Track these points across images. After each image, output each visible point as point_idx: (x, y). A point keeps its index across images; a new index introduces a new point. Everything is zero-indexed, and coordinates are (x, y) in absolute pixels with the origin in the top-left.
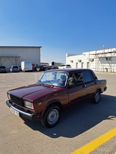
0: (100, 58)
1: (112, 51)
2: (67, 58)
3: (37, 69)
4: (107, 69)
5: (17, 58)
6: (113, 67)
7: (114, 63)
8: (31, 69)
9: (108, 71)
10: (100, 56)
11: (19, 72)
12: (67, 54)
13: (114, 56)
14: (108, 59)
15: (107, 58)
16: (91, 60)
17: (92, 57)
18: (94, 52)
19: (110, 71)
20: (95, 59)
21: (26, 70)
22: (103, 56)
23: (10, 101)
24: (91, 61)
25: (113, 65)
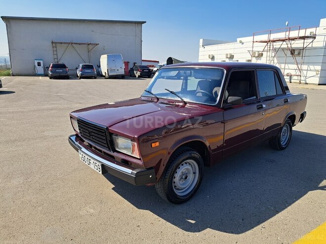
0: (276, 50)
1: (308, 34)
2: (201, 49)
3: (135, 72)
4: (291, 76)
5: (90, 47)
6: (305, 72)
7: (308, 63)
8: (122, 72)
9: (292, 81)
10: (277, 45)
11: (95, 78)
12: (201, 41)
13: (310, 46)
14: (296, 53)
15: (293, 52)
16: (257, 55)
17: (260, 47)
18: (265, 37)
19: (298, 81)
20: (265, 54)
21: (110, 74)
22: (284, 45)
23: (77, 135)
24: (256, 57)
25: (305, 67)
